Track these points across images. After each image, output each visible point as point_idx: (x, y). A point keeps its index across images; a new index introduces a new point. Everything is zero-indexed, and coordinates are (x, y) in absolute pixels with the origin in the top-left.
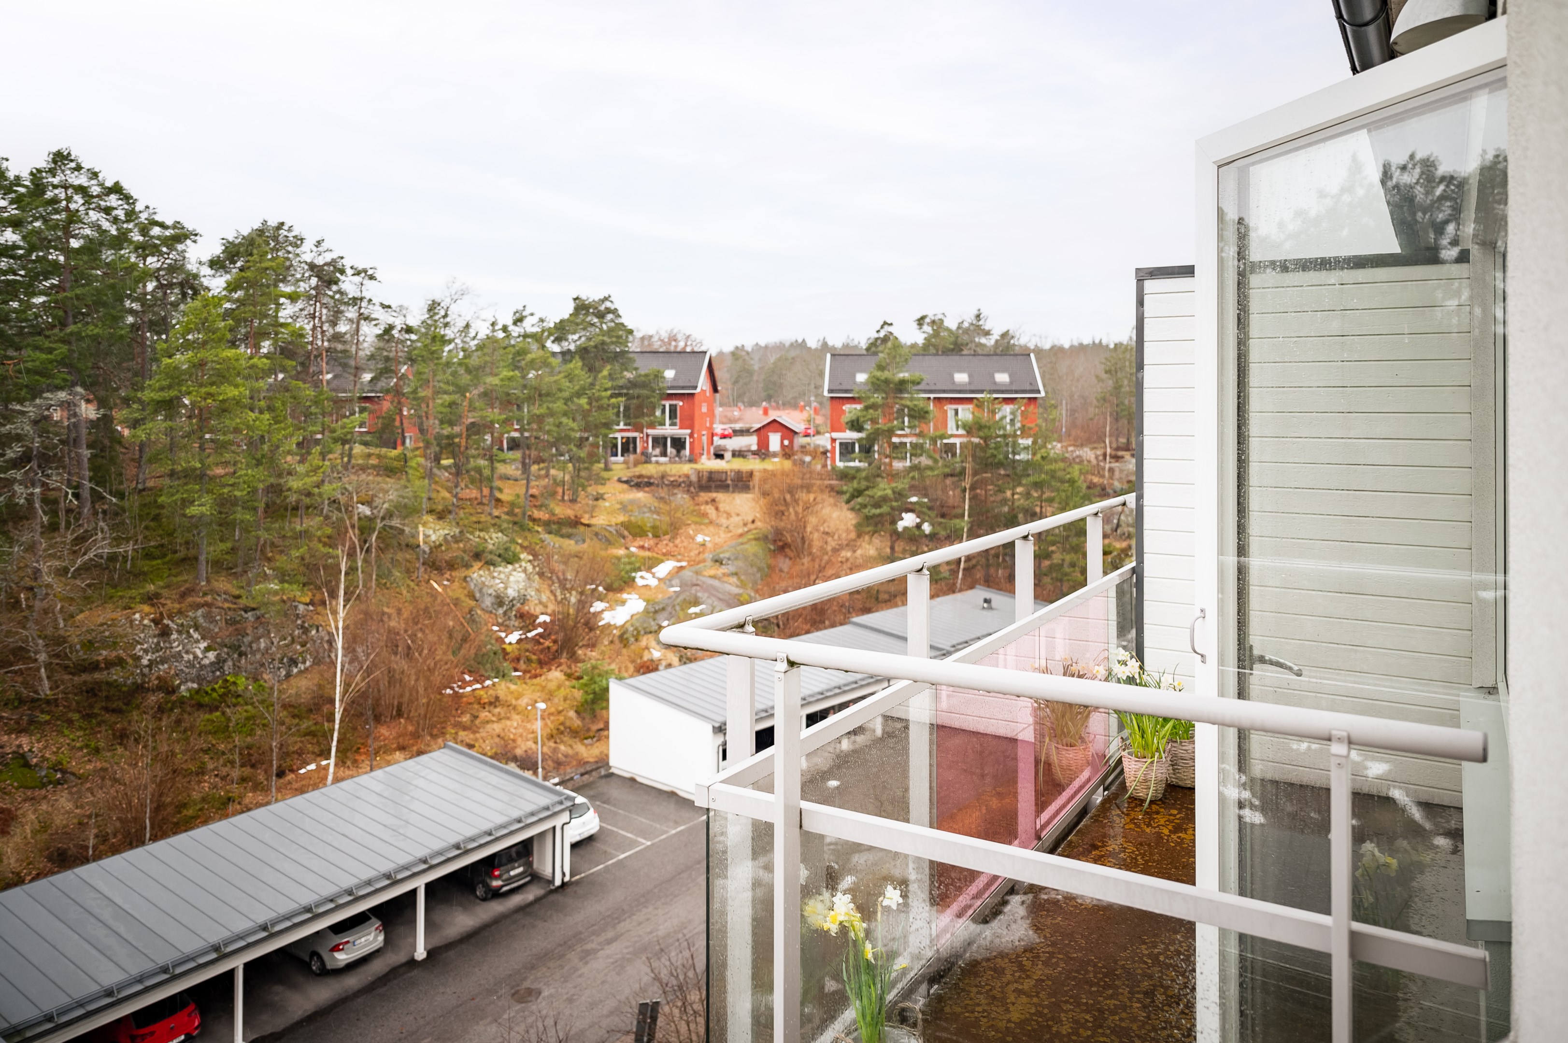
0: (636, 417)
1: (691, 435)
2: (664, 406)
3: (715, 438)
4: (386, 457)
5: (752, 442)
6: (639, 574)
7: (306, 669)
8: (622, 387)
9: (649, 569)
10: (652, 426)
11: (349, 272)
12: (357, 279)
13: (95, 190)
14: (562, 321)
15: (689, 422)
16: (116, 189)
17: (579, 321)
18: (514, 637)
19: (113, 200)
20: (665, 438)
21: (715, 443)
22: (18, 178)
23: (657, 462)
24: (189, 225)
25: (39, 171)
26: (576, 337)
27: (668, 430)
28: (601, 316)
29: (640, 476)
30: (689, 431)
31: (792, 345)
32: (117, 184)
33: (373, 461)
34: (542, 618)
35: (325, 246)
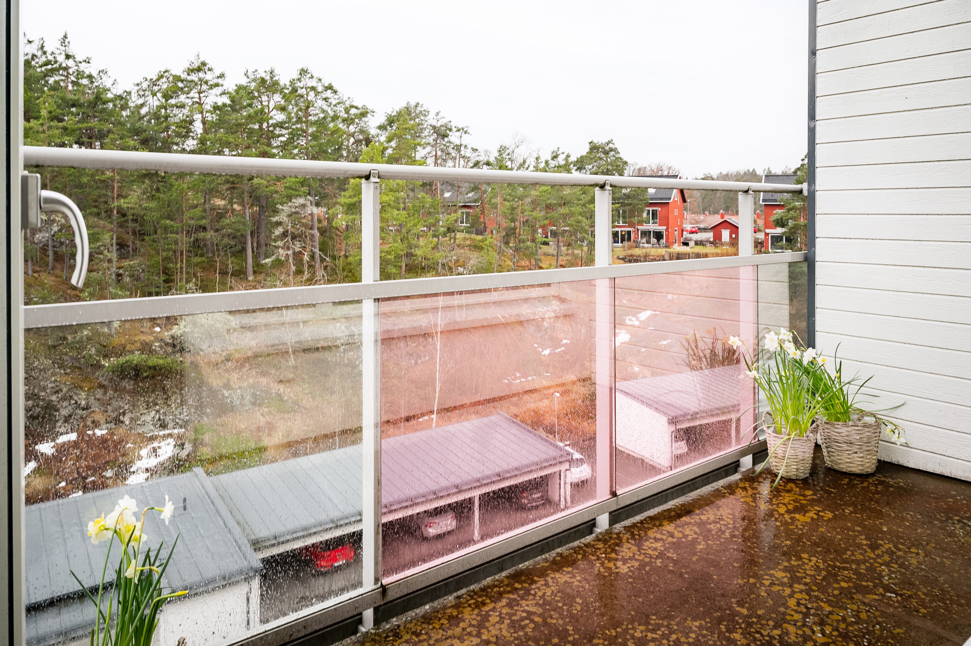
0: (630, 218)
1: (667, 230)
2: (649, 211)
3: (685, 233)
4: (476, 240)
5: (710, 235)
6: (628, 317)
7: (426, 361)
8: (619, 199)
9: (635, 315)
10: (640, 223)
11: (454, 130)
12: (458, 134)
13: (320, 89)
14: (581, 157)
15: (665, 222)
16: (330, 87)
17: (592, 156)
18: (547, 352)
19: (329, 93)
20: (650, 232)
21: (684, 236)
22: (285, 85)
23: (643, 247)
24: (370, 107)
25: (294, 80)
26: (590, 167)
27: (652, 227)
28: (606, 153)
29: (632, 255)
30: (665, 228)
31: (745, 173)
32: (330, 84)
33: (468, 242)
34: (565, 341)
35: (441, 115)
